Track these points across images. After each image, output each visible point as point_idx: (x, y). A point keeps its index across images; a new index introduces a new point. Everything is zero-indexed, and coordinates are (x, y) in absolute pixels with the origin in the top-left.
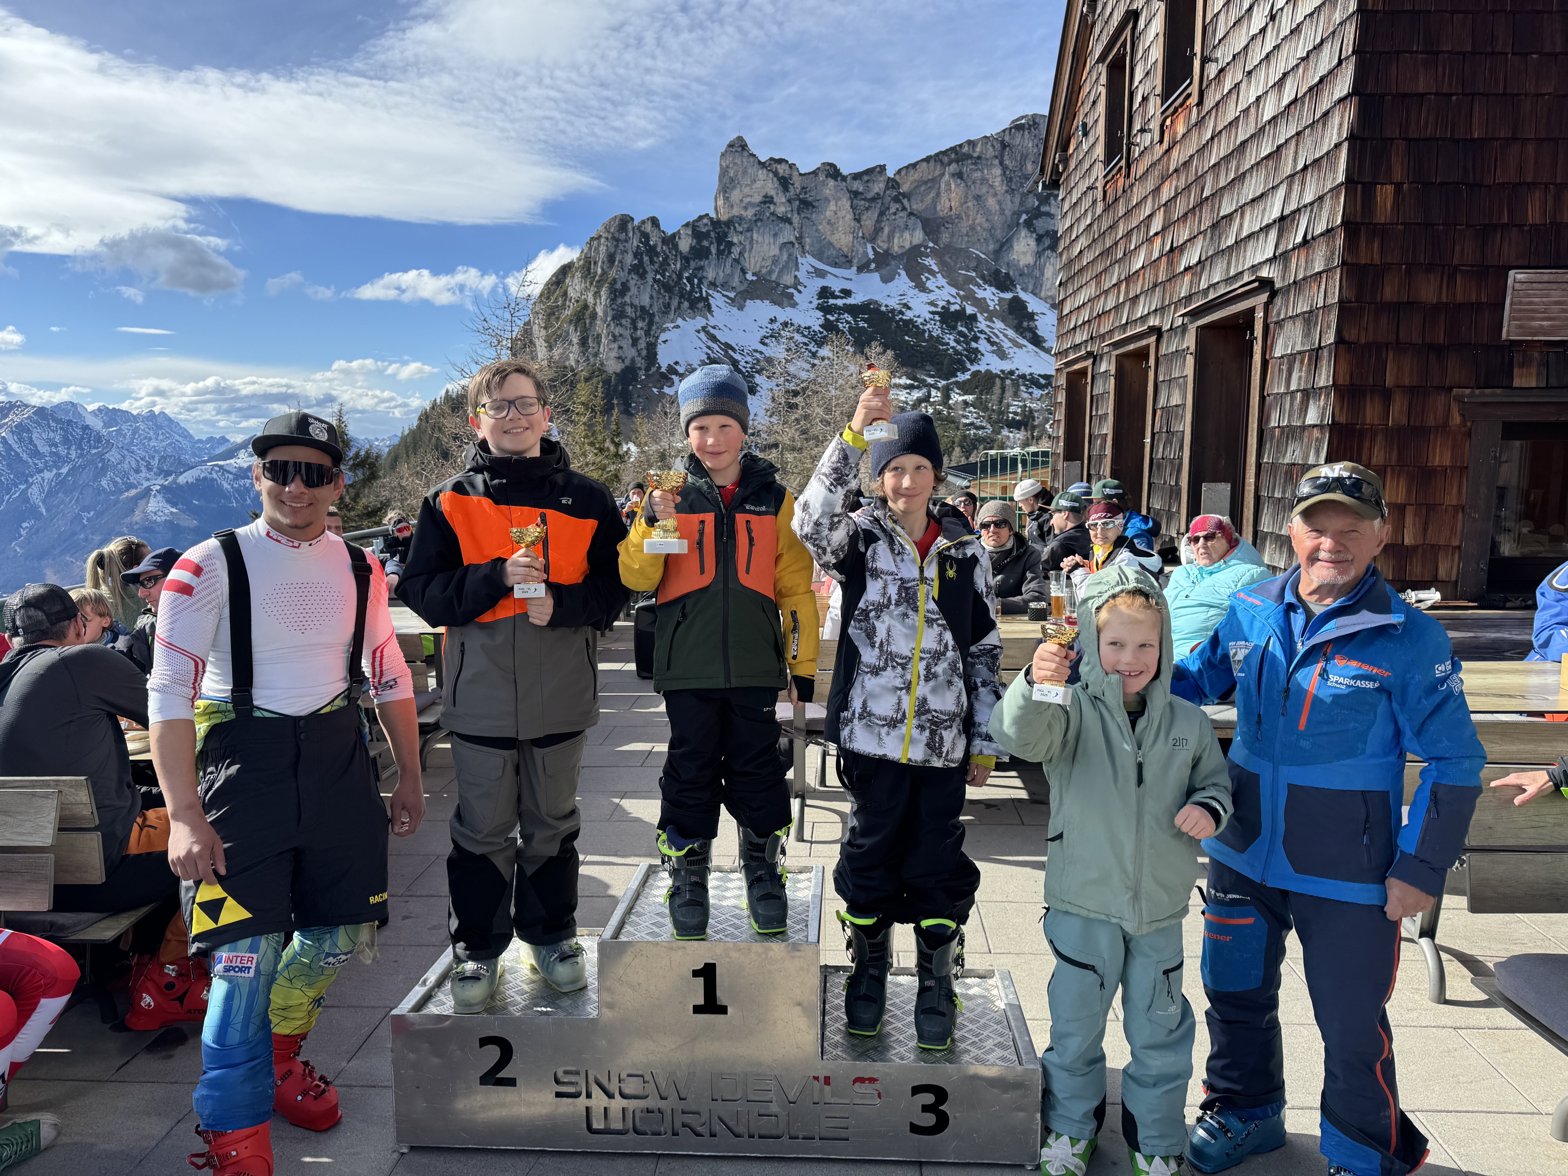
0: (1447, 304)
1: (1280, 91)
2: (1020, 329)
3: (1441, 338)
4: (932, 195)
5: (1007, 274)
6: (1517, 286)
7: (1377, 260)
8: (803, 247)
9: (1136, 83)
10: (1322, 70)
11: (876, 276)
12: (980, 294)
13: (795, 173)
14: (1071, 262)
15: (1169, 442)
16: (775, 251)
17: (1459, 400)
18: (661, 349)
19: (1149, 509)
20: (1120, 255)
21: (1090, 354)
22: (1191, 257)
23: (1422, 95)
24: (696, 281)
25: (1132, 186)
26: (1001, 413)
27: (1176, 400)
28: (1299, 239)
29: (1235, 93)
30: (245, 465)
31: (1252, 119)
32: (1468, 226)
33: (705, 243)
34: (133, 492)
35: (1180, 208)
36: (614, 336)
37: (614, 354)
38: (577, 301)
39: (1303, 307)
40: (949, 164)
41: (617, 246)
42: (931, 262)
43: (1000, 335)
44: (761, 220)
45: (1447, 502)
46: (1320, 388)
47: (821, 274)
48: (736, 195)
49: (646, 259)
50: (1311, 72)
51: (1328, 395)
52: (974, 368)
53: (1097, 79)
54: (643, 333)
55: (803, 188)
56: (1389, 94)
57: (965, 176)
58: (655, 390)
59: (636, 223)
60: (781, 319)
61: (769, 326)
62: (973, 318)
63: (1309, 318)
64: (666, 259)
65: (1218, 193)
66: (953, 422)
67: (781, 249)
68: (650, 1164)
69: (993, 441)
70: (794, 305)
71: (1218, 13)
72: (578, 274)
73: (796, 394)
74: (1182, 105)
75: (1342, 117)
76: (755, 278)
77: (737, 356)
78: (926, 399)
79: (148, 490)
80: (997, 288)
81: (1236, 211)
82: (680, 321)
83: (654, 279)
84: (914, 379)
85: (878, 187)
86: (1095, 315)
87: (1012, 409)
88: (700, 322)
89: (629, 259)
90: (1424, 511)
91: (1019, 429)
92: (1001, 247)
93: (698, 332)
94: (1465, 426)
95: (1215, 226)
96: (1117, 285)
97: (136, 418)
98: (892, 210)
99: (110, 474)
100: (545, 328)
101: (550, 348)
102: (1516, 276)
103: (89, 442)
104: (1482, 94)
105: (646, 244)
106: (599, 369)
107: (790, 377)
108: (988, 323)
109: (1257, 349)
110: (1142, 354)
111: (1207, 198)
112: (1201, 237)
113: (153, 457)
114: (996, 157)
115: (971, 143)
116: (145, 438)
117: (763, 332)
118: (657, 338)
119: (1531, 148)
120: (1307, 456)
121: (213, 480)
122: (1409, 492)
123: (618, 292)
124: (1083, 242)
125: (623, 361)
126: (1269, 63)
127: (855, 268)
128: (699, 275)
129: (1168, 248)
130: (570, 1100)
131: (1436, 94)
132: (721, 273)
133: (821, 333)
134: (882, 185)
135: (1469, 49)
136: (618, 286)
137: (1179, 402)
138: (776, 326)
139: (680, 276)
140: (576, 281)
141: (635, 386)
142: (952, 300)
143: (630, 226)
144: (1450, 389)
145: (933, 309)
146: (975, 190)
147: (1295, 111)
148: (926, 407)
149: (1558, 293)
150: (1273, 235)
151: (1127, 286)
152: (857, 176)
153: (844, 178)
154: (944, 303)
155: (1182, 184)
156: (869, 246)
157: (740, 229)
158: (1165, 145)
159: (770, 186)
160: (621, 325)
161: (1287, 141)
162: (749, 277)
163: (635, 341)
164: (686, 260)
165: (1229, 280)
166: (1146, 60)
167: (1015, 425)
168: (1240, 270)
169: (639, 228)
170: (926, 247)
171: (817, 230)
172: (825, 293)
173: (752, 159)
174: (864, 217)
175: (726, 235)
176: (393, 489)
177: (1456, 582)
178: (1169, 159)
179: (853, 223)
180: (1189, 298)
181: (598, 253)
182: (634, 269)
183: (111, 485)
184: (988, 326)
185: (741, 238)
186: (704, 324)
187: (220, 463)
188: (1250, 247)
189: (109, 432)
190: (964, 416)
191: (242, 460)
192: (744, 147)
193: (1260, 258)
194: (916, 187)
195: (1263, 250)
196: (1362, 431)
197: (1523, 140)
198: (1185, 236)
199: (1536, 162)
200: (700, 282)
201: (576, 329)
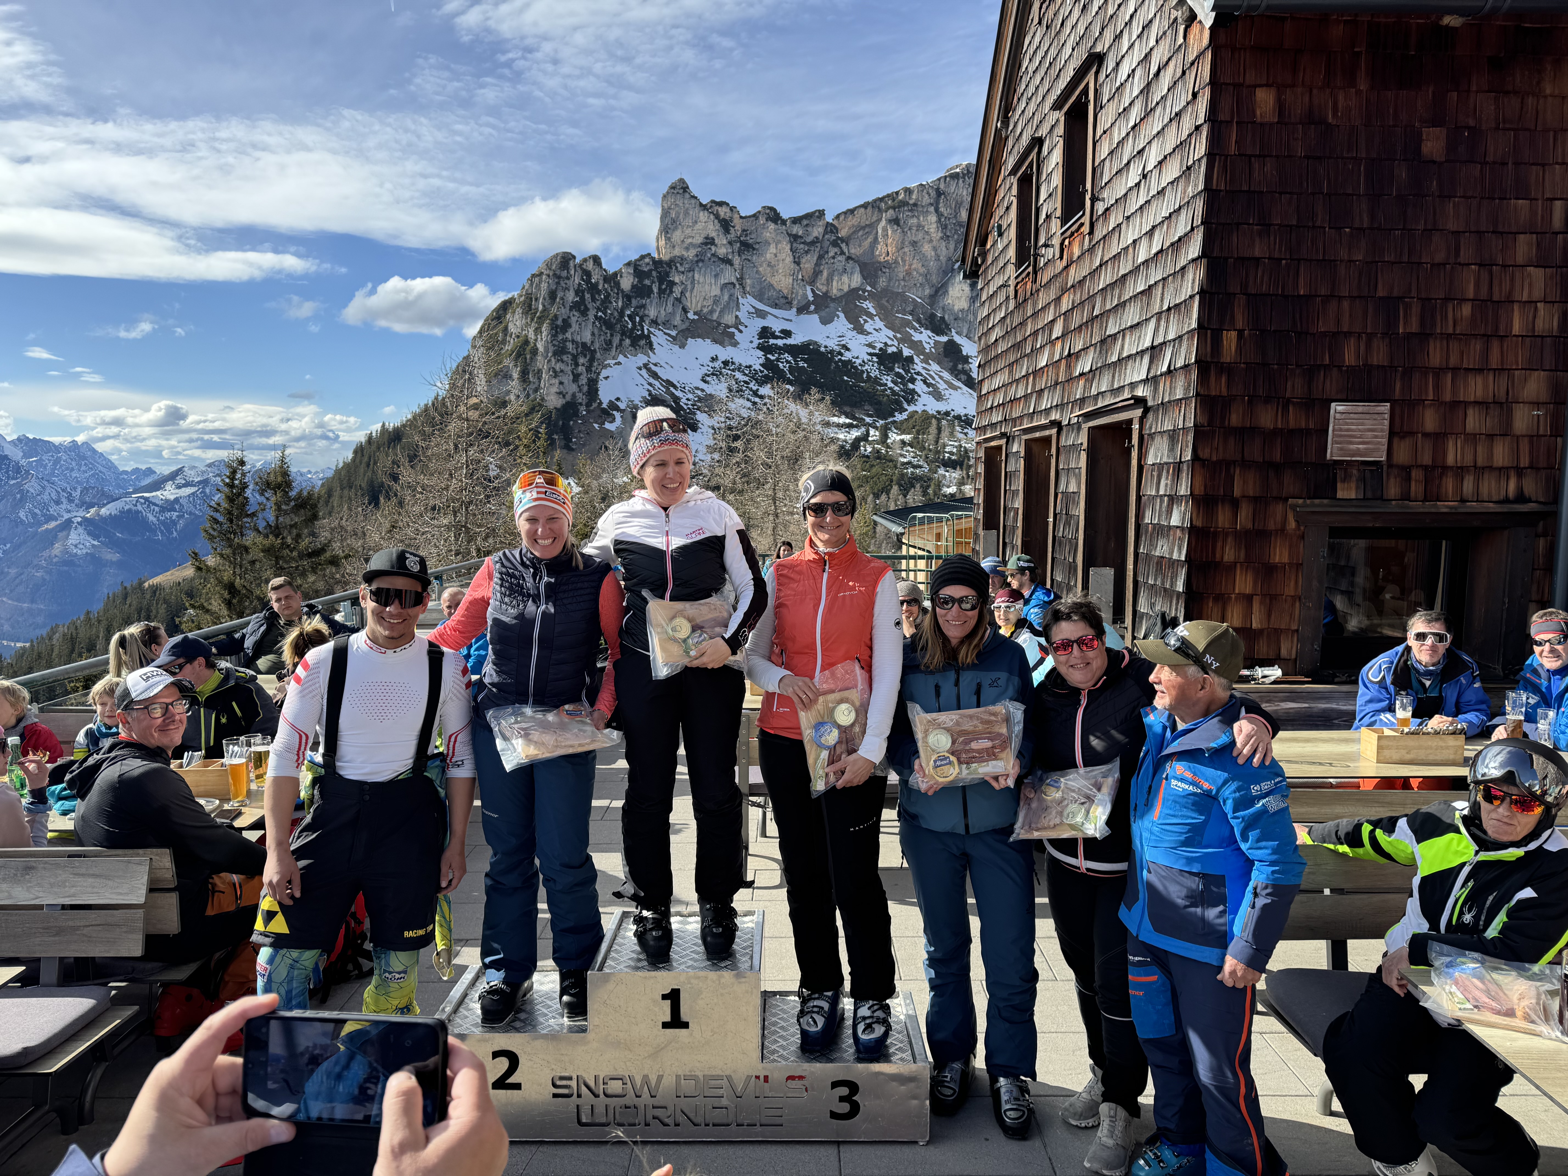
0: (1281, 429)
1: (1150, 239)
2: (955, 372)
3: (1277, 457)
4: (869, 240)
5: (943, 318)
6: (1338, 416)
7: (1224, 392)
8: (744, 288)
9: (1041, 202)
10: (1180, 232)
11: (816, 317)
12: (916, 337)
13: (736, 216)
14: (988, 347)
15: (1067, 523)
16: (716, 291)
17: (1294, 508)
18: (602, 386)
19: (1052, 580)
20: (1028, 351)
21: (1003, 435)
22: (1085, 365)
23: (1258, 259)
24: (638, 319)
25: (1038, 291)
26: (938, 452)
27: (1072, 488)
28: (1165, 369)
29: (1117, 230)
30: (172, 497)
31: (1130, 256)
32: (1297, 366)
33: (647, 282)
34: (52, 525)
35: (1077, 319)
36: (555, 371)
37: (555, 389)
38: (518, 337)
39: (1168, 425)
40: (886, 210)
41: (558, 283)
42: (869, 305)
43: (936, 377)
44: (703, 261)
45: (1287, 592)
46: (1182, 496)
47: (761, 314)
48: (677, 236)
49: (587, 296)
50: (1173, 230)
51: (1187, 502)
52: (911, 408)
53: (1010, 188)
54: (584, 369)
55: (744, 231)
56: (1231, 258)
57: (902, 222)
58: (596, 426)
59: (578, 261)
60: (723, 357)
61: (711, 364)
62: (910, 360)
63: (1173, 436)
64: (608, 296)
65: (1105, 314)
66: (891, 461)
67: (722, 290)
69: (930, 479)
70: (735, 344)
71: (1105, 159)
72: (519, 310)
73: (736, 436)
74: (1078, 230)
75: (1195, 274)
76: (696, 317)
77: (678, 393)
78: (865, 438)
79: (69, 522)
80: (933, 331)
81: (1119, 332)
82: (621, 358)
83: (596, 316)
84: (854, 418)
85: (817, 231)
86: (1008, 399)
87: (948, 449)
88: (641, 359)
89: (571, 296)
90: (1268, 601)
91: (955, 469)
92: (937, 292)
93: (640, 369)
94: (1299, 530)
95: (1103, 342)
96: (1027, 376)
97: (57, 448)
98: (831, 254)
99: (29, 505)
100: (486, 363)
101: (490, 382)
102: (1337, 408)
103: (7, 472)
104: (1306, 260)
105: (588, 281)
106: (540, 405)
107: (729, 414)
108: (924, 365)
109: (1134, 454)
110: (1047, 440)
111: (1097, 316)
112: (1092, 348)
113: (75, 489)
114: (932, 204)
115: (909, 191)
116: (67, 469)
117: (704, 370)
118: (599, 374)
119: (1346, 304)
120: (1172, 553)
121: (138, 512)
122: (1255, 582)
123: (560, 328)
124: (998, 332)
125: (564, 396)
126: (1142, 213)
127: (795, 310)
128: (641, 314)
129: (1066, 353)
130: (564, 1100)
131: (1269, 258)
132: (662, 312)
133: (762, 372)
134: (821, 230)
135: (1295, 223)
136: (559, 322)
137: (1075, 490)
138: (718, 364)
139: (622, 314)
140: (517, 316)
141: (576, 422)
142: (890, 342)
143: (571, 263)
144: (1286, 499)
145: (871, 350)
146: (911, 236)
147: (1162, 258)
148: (865, 447)
149: (1371, 422)
150: (1146, 359)
151: (1034, 379)
152: (796, 220)
153: (784, 222)
154: (882, 345)
155: (1077, 299)
156: (808, 288)
157: (681, 269)
158: (1065, 262)
159: (712, 229)
160: (563, 361)
161: (1156, 283)
162: (691, 316)
163: (576, 377)
164: (628, 298)
165: (1113, 392)
166: (1049, 182)
167: (951, 464)
168: (1122, 384)
169: (581, 265)
170: (864, 291)
171: (757, 272)
172: (765, 333)
173: (693, 201)
174: (803, 261)
175: (667, 274)
176: (333, 529)
177: (1295, 660)
178: (1068, 275)
179: (793, 266)
180: (1083, 400)
181: (540, 289)
182: (575, 306)
183: (30, 517)
184: (924, 368)
185: (683, 278)
186: (645, 361)
187: (146, 495)
188: (1129, 367)
189: (30, 463)
190: (902, 455)
191: (169, 492)
192: (685, 189)
193: (1136, 378)
194: (854, 232)
195: (1138, 372)
196: (1216, 534)
197: (1340, 297)
198: (1079, 346)
199: (1350, 316)
200: (642, 320)
201: (516, 366)
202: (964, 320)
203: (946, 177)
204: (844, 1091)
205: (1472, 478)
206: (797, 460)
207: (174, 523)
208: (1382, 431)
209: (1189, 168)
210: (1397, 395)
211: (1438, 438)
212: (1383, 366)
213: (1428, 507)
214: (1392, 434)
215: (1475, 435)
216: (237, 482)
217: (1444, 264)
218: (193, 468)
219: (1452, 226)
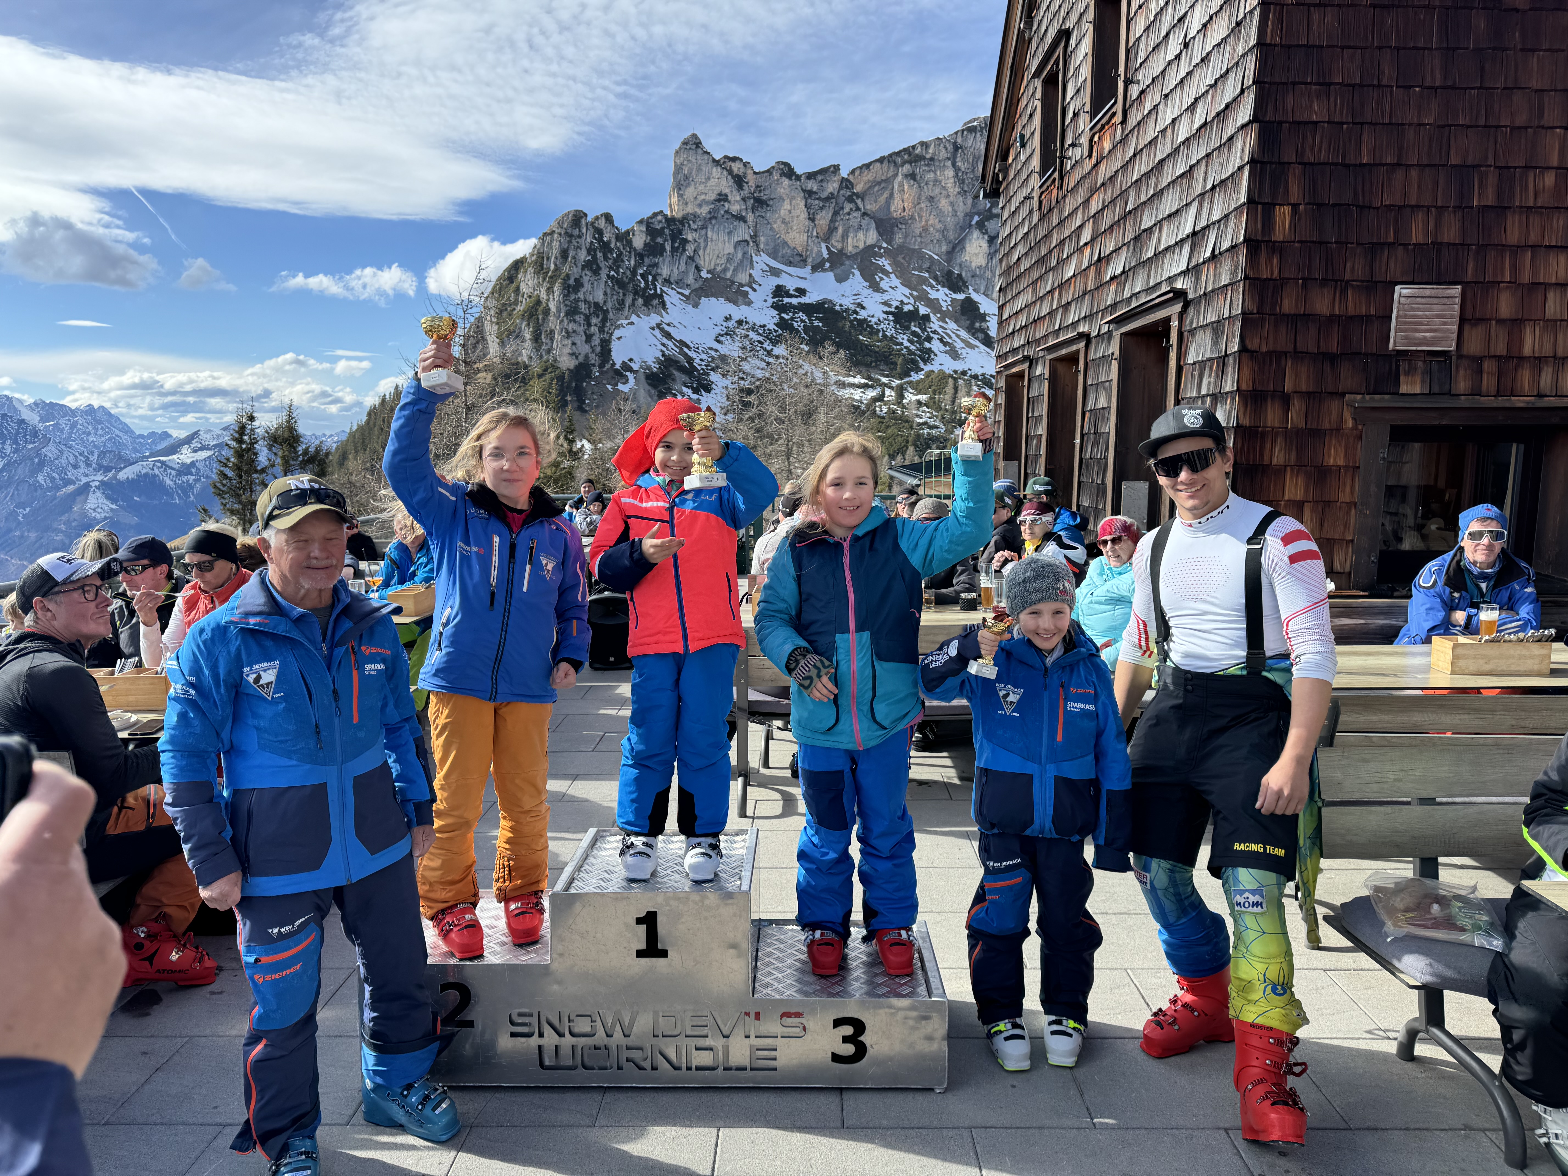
0: (1339, 316)
1: (1192, 115)
2: (972, 330)
3: (1334, 347)
4: (885, 196)
5: (960, 275)
6: (1403, 300)
7: (1276, 275)
8: (757, 245)
9: (1068, 100)
10: (1228, 99)
11: (831, 275)
12: (933, 295)
13: (750, 172)
14: (1010, 268)
15: (1096, 443)
16: (729, 249)
17: (1350, 406)
18: (615, 346)
19: (1078, 506)
20: (1054, 263)
21: (1026, 358)
22: (1117, 267)
23: (1316, 123)
24: (650, 278)
25: (1064, 197)
26: (954, 412)
27: (1102, 403)
28: (1208, 254)
29: (1154, 113)
30: (188, 461)
31: (1169, 138)
32: (1358, 244)
33: (660, 240)
34: (71, 488)
35: (1107, 220)
36: (567, 332)
37: (567, 350)
38: (530, 297)
39: (1211, 317)
40: (902, 166)
41: (570, 242)
42: (885, 263)
43: (953, 336)
44: (716, 218)
45: (1341, 499)
46: (1227, 393)
47: (775, 272)
48: (690, 192)
49: (599, 255)
50: (1219, 97)
51: (1233, 399)
52: (927, 368)
53: (1034, 93)
54: (596, 329)
55: (757, 187)
56: (1286, 122)
57: (918, 177)
58: (609, 387)
59: (590, 218)
60: (736, 316)
61: (725, 324)
62: (926, 318)
63: (1217, 328)
64: (620, 255)
65: (1140, 208)
66: (907, 421)
67: (735, 247)
68: (597, 1096)
69: (946, 440)
70: (749, 303)
71: (1140, 37)
72: (531, 270)
73: (749, 392)
74: (1108, 122)
75: (1244, 142)
76: (709, 276)
77: (692, 354)
78: (881, 398)
79: (87, 485)
80: (950, 289)
81: (1155, 225)
82: (634, 318)
83: (608, 276)
84: (869, 378)
85: (832, 186)
86: (1031, 320)
88: (654, 319)
89: (583, 255)
90: (1320, 508)
92: (954, 248)
93: (653, 329)
94: (1357, 429)
95: (1136, 238)
96: (1051, 292)
97: (73, 412)
98: (847, 210)
99: (47, 469)
100: (497, 323)
101: (502, 344)
102: (1401, 291)
103: (24, 436)
104: (1371, 123)
105: (600, 240)
106: (553, 366)
107: (743, 375)
108: (941, 323)
109: (1173, 355)
110: (1073, 359)
111: (1130, 212)
112: (1125, 248)
113: (92, 453)
114: (949, 159)
115: (925, 145)
116: (84, 433)
117: (718, 330)
118: (611, 334)
119: (1414, 173)
121: (155, 476)
122: (1307, 488)
123: (572, 287)
124: (1021, 250)
125: (577, 357)
126: (1183, 87)
127: (809, 268)
128: (654, 272)
129: (1096, 258)
130: (523, 1040)
131: (1328, 122)
132: (675, 270)
133: (776, 331)
134: (836, 185)
135: (1358, 81)
136: (572, 282)
137: (1105, 405)
138: (731, 324)
139: (634, 272)
140: (528, 276)
141: (589, 383)
142: (906, 301)
143: (583, 222)
144: (1343, 395)
145: (886, 309)
146: (928, 191)
147: (1205, 134)
148: (880, 407)
149: (1439, 307)
150: (1186, 248)
151: (1060, 292)
152: (811, 176)
153: (798, 178)
154: (898, 304)
155: (1108, 198)
156: (823, 245)
157: (694, 226)
158: (1094, 160)
159: (725, 185)
160: (575, 321)
161: (1198, 162)
162: (704, 274)
163: (589, 338)
164: (640, 256)
165: (1149, 290)
166: (1077, 77)
168: (1159, 281)
169: (592, 223)
170: (880, 248)
171: (772, 229)
172: (779, 291)
173: (706, 157)
174: (818, 217)
175: (680, 232)
177: (1350, 573)
178: (1097, 173)
179: (807, 222)
180: (1114, 306)
181: (551, 248)
182: (588, 265)
183: (48, 481)
184: (941, 327)
185: (696, 235)
186: (658, 321)
187: (162, 458)
188: (1167, 260)
189: (46, 427)
190: (918, 416)
191: (186, 456)
192: (698, 144)
193: (1175, 271)
194: (870, 188)
195: (1178, 263)
196: (1263, 435)
197: (1408, 166)
198: (1111, 247)
199: (1419, 186)
200: (655, 279)
201: (528, 325)
202: (981, 277)
203: (963, 131)
204: (848, 1030)
205: (1550, 370)
206: (810, 415)
207: (191, 487)
208: (1452, 317)
209: (1238, 24)
210: (1470, 275)
211: (1515, 324)
212: (1455, 244)
213: (1502, 402)
214: (1463, 321)
215: (1556, 321)
216: (246, 438)
217: (1526, 128)
218: (208, 431)
219: (1535, 84)
